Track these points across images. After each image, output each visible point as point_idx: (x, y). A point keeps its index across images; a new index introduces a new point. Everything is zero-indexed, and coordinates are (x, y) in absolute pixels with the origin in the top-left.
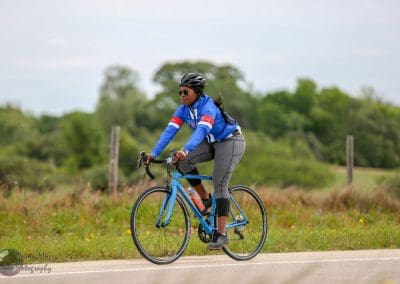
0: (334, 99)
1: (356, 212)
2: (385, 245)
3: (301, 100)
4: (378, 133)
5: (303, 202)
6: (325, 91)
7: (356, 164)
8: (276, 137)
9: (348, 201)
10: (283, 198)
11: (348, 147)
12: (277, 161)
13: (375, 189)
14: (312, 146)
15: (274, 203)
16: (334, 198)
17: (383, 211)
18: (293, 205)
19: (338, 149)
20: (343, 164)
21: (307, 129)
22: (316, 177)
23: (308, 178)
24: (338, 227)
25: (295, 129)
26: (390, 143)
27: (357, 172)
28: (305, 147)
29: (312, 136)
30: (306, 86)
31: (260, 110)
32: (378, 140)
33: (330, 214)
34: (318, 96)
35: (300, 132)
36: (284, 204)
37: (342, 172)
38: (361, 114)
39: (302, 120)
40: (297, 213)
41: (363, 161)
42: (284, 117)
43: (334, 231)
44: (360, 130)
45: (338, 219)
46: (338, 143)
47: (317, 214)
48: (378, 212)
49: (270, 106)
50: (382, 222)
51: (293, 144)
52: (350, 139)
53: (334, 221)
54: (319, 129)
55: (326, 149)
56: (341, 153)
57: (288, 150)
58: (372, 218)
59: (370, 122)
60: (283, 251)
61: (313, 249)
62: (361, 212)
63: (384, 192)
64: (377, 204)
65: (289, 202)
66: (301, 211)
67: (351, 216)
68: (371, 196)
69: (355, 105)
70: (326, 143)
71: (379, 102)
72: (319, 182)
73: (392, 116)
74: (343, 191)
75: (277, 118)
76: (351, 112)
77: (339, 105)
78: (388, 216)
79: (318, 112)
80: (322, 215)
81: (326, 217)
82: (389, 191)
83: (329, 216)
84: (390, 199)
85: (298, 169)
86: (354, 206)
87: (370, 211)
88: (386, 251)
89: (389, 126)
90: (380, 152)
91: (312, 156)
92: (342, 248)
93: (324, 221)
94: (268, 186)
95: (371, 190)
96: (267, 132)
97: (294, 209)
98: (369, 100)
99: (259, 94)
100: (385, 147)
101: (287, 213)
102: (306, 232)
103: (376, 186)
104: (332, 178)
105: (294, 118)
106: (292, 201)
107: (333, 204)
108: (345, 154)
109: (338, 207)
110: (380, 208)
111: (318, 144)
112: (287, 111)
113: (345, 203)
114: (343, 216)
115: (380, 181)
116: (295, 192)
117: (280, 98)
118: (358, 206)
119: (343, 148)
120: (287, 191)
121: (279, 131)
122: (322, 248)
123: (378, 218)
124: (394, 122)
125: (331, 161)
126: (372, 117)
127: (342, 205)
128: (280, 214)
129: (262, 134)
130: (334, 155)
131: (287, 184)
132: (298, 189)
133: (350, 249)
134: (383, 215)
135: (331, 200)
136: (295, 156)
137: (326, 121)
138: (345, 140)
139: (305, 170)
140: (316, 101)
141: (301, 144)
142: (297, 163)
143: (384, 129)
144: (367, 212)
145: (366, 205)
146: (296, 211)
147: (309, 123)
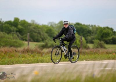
1: (30, 54)
2: (38, 62)
3: (15, 23)
4: (36, 32)
5: (16, 51)
6: (21, 21)
7: (30, 41)
8: (8, 33)
10: (10, 50)
11: (28, 36)
12: (9, 40)
13: (35, 47)
14: (18, 36)
15: (8, 51)
16: (24, 50)
17: (37, 53)
19: (25, 37)
20: (26, 41)
21: (17, 31)
22: (19, 44)
23: (17, 44)
24: (25, 58)
25: (13, 31)
26: (39, 35)
27: (30, 43)
28: (16, 36)
29: (18, 33)
30: (16, 20)
31: (4, 26)
32: (36, 34)
34: (20, 22)
35: (15, 32)
36: (10, 52)
37: (26, 43)
38: (31, 27)
39: (15, 29)
40: (14, 54)
41: (32, 40)
42: (10, 28)
44: (31, 32)
45: (25, 55)
46: (25, 35)
47: (19, 54)
48: (36, 54)
49: (6, 25)
50: (36, 56)
51: (13, 36)
52: (29, 34)
53: (24, 56)
54: (20, 31)
55: (22, 37)
56: (26, 38)
57: (12, 37)
59: (34, 29)
60: (10, 64)
61: (18, 64)
62: (31, 53)
63: (37, 48)
65: (12, 51)
67: (28, 55)
68: (34, 49)
69: (30, 25)
70: (22, 35)
71: (36, 24)
72: (20, 46)
73: (39, 28)
74: (26, 48)
75: (9, 28)
76: (29, 27)
77: (25, 24)
78: (38, 55)
79: (20, 27)
81: (22, 55)
84: (39, 50)
85: (14, 42)
86: (29, 52)
88: (38, 64)
89: (39, 30)
90: (36, 38)
91: (18, 39)
92: (26, 63)
93: (21, 56)
94: (6, 47)
96: (6, 32)
98: (33, 23)
99: (3, 21)
100: (38, 36)
101: (11, 54)
102: (16, 59)
103: (35, 46)
104: (23, 44)
105: (13, 28)
107: (24, 51)
108: (27, 38)
109: (25, 52)
110: (36, 52)
111: (20, 35)
112: (11, 26)
113: (27, 51)
114: (26, 55)
116: (14, 49)
117: (9, 23)
119: (27, 36)
120: (11, 48)
121: (9, 32)
122: (21, 63)
123: (36, 55)
124: (40, 29)
125: (23, 40)
126: (34, 28)
127: (26, 52)
128: (9, 54)
129: (4, 32)
130: (24, 38)
131: (11, 46)
132: (14, 47)
133: (28, 63)
134: (37, 54)
136: (14, 38)
137: (22, 29)
138: (27, 34)
139: (16, 42)
140: (19, 24)
141: (15, 35)
142: (14, 40)
143: (37, 31)
144: (33, 54)
145: (33, 52)
147: (17, 29)
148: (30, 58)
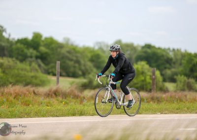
0: (51, 43)
1: (60, 99)
2: (74, 115)
3: (35, 43)
4: (71, 60)
5: (34, 93)
6: (46, 39)
7: (61, 75)
8: (21, 61)
9: (57, 93)
10: (25, 91)
11: (57, 67)
12: (23, 73)
13: (69, 88)
14: (39, 66)
15: (20, 94)
16: (50, 91)
17: (73, 98)
18: (29, 95)
19: (52, 68)
20: (54, 75)
21: (37, 57)
22: (41, 81)
23: (37, 81)
24: (51, 106)
25: (31, 57)
26: (77, 65)
27: (61, 79)
28: (37, 67)
29: (39, 61)
30: (37, 36)
31: (14, 47)
32: (71, 63)
33: (48, 99)
34: (43, 41)
35: (34, 59)
36: (25, 94)
37: (54, 79)
38: (64, 51)
39: (35, 53)
40: (31, 99)
41: (64, 74)
42: (26, 51)
43: (49, 107)
44: (63, 58)
45: (51, 102)
46: (52, 65)
47: (41, 99)
48: (71, 99)
49: (19, 45)
50: (72, 103)
51: (30, 65)
52: (58, 63)
53: (49, 103)
54: (43, 58)
55: (46, 68)
56: (54, 70)
57: (28, 68)
58: (68, 102)
59: (68, 55)
60: (24, 117)
61: (39, 117)
62: (63, 98)
63: (73, 89)
64: (71, 94)
65: (27, 93)
66: (33, 98)
67: (58, 100)
68: (68, 91)
69: (61, 46)
70: (47, 64)
71: (72, 45)
72: (42, 83)
73: (78, 52)
74: (54, 88)
75: (23, 51)
76: (59, 50)
77: (53, 46)
78: (75, 100)
79: (43, 49)
80: (43, 100)
81: (45, 101)
82: (76, 88)
83: (47, 100)
84: (77, 92)
85: (32, 77)
86: (59, 95)
87: (67, 98)
88: (74, 117)
89: (77, 57)
90: (72, 70)
91: (39, 71)
92: (53, 116)
93: (44, 103)
95: (68, 88)
96: (17, 58)
97: (30, 97)
98: (67, 44)
99: (14, 39)
100: (75, 67)
101: (26, 99)
102: (35, 108)
103: (70, 86)
104: (49, 82)
105: (31, 52)
106: (29, 93)
107: (49, 94)
108: (56, 70)
109: (51, 96)
110: (72, 96)
111: (42, 65)
112: (28, 48)
113: (55, 94)
114: (54, 101)
115: (72, 83)
116: (31, 89)
117: (24, 42)
118: (61, 95)
119: (54, 67)
120: (27, 88)
121: (23, 58)
122: (43, 116)
123: (70, 102)
124: (79, 55)
125: (49, 73)
126: (69, 52)
127: (53, 95)
128: (23, 99)
129: (14, 59)
130: (50, 71)
131: (27, 84)
132: (32, 87)
133: (57, 116)
134: (73, 100)
135: (48, 92)
136: (31, 70)
137: (46, 53)
138: (56, 63)
139: (35, 77)
140: (42, 43)
141: (34, 65)
142: (33, 74)
143: (74, 58)
144: (65, 98)
145: (65, 95)
146: (31, 97)
147: (38, 54)
148: (61, 107)
